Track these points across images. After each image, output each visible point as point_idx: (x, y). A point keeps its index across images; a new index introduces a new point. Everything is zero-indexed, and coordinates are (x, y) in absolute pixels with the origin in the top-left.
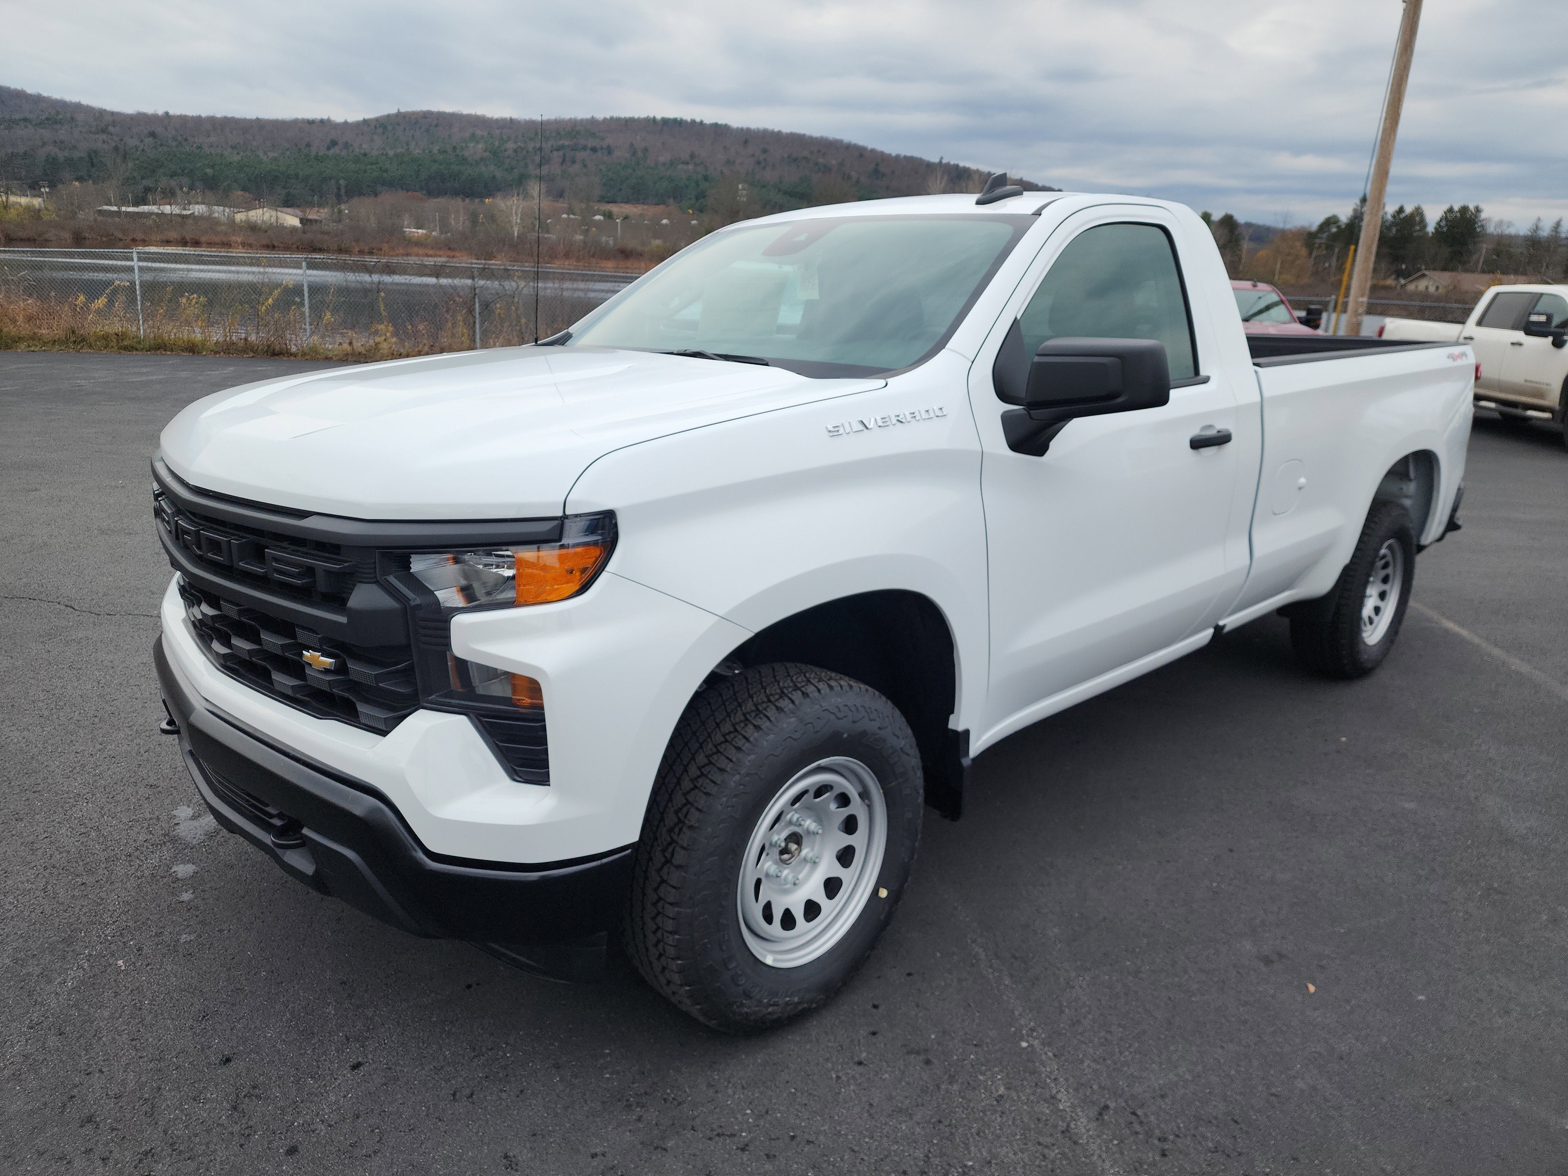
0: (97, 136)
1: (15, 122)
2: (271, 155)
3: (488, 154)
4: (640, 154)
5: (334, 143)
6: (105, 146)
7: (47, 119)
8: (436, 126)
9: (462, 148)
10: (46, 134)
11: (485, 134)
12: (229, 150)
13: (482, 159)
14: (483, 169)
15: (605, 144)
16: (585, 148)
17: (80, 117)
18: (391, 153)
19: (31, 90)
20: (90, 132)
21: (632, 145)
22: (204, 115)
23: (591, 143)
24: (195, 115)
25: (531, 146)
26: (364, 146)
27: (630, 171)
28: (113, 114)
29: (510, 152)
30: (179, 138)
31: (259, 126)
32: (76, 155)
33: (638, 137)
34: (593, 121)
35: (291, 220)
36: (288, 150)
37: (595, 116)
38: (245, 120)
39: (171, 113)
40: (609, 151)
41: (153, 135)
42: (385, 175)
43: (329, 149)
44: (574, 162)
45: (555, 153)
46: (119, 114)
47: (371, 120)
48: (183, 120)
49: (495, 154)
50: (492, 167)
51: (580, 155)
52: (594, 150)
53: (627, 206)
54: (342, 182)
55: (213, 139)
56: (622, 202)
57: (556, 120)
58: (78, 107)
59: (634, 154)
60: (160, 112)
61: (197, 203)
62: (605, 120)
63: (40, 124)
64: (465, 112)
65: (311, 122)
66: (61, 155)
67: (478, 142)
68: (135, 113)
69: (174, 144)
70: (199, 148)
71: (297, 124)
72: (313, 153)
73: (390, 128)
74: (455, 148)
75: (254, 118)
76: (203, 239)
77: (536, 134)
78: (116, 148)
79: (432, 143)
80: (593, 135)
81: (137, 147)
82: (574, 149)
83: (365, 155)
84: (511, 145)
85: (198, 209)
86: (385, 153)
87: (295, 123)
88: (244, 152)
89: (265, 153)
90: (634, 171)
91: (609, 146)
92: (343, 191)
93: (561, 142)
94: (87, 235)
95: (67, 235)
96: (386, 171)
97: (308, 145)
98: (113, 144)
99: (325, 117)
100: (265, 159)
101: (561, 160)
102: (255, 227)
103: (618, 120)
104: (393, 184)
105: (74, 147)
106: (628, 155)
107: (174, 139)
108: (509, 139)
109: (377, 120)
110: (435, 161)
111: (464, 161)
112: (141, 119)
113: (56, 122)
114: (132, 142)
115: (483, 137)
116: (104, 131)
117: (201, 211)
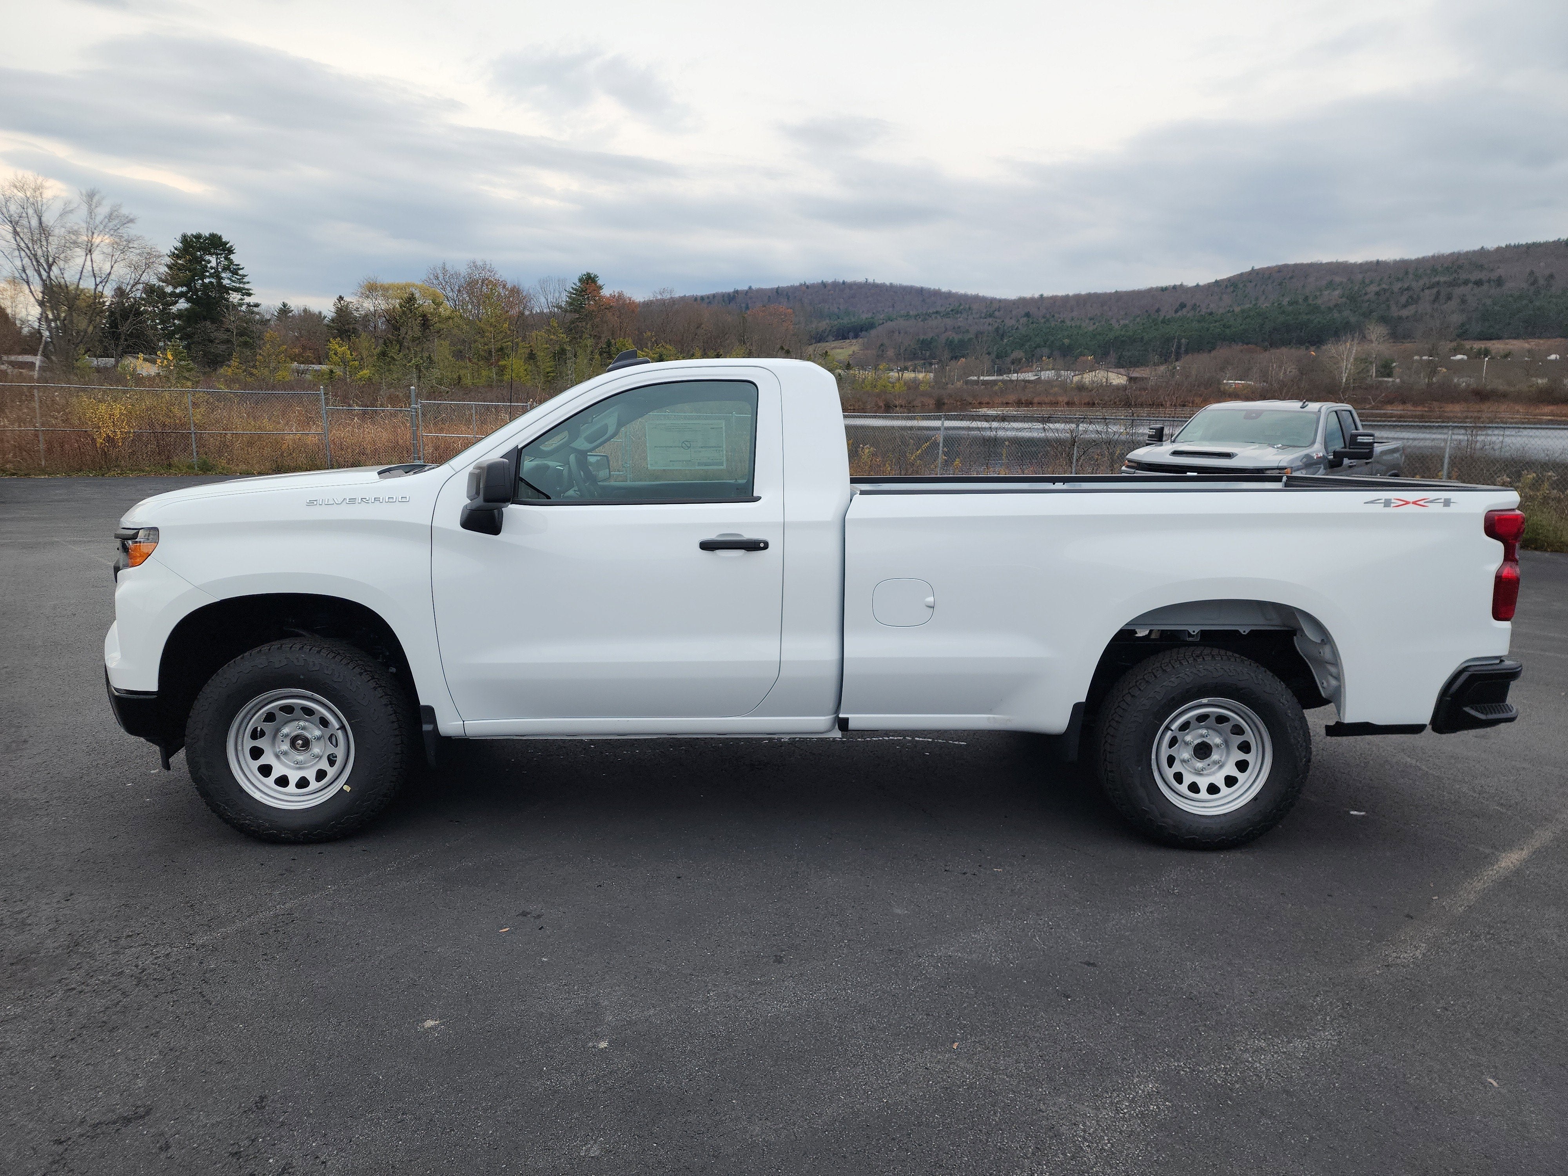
0: (985, 320)
1: (929, 315)
2: (1122, 322)
3: (1344, 300)
4: (1542, 282)
5: (1183, 306)
6: (990, 328)
7: (952, 310)
8: (1291, 278)
9: (1316, 297)
10: (949, 322)
11: (1345, 280)
12: (1087, 321)
13: (1336, 306)
14: (1336, 315)
15: (1494, 276)
16: (1466, 282)
17: (975, 307)
18: (1237, 309)
19: (944, 289)
20: (981, 318)
21: (1532, 273)
22: (1071, 294)
23: (1476, 276)
24: (1064, 294)
25: (1397, 287)
26: (1212, 306)
27: (1525, 302)
28: (1000, 301)
29: (1371, 296)
30: (1048, 316)
31: (1118, 297)
32: (967, 337)
33: (1542, 264)
34: (1483, 252)
35: (1117, 379)
36: (1139, 316)
37: (1485, 247)
38: (1105, 294)
39: (1045, 295)
40: (1499, 282)
41: (1027, 315)
42: (1227, 331)
43: (1176, 311)
44: (1449, 298)
45: (1427, 291)
46: (1005, 300)
47: (1223, 281)
48: (1054, 299)
49: (1353, 299)
50: (1346, 313)
51: (1459, 291)
52: (1479, 283)
53: (1515, 342)
54: (1183, 341)
55: (1075, 314)
56: (1508, 338)
57: (1433, 257)
58: (976, 298)
59: (1535, 282)
60: (1037, 295)
61: (1049, 370)
62: (1499, 249)
63: (947, 315)
64: (1324, 261)
65: (1164, 290)
66: (956, 338)
67: (1334, 289)
68: (1017, 298)
69: (1043, 321)
70: (1063, 322)
71: (1151, 293)
72: (1161, 319)
73: (1241, 286)
74: (1306, 299)
75: (1113, 291)
76: (1036, 400)
77: (1407, 273)
78: (997, 329)
79: (1283, 296)
80: (1481, 267)
81: (1013, 326)
82: (1454, 284)
83: (1211, 314)
84: (1373, 288)
85: (1047, 375)
86: (1231, 310)
87: (1150, 292)
88: (1099, 322)
89: (1118, 321)
90: (1531, 302)
91: (1500, 277)
92: (1183, 349)
93: (1437, 279)
94: (946, 401)
95: (931, 402)
96: (1229, 327)
97: (1158, 311)
98: (996, 325)
99: (1178, 283)
100: (1116, 326)
101: (1432, 298)
102: (1083, 387)
103: (1518, 247)
104: (1232, 339)
105: (968, 331)
106: (1525, 285)
107: (1044, 317)
108: (1372, 282)
109: (1229, 280)
110: (1283, 312)
111: (1315, 309)
112: (1022, 302)
113: (957, 312)
114: (1010, 322)
115: (1341, 283)
116: (991, 316)
117: (1050, 376)
